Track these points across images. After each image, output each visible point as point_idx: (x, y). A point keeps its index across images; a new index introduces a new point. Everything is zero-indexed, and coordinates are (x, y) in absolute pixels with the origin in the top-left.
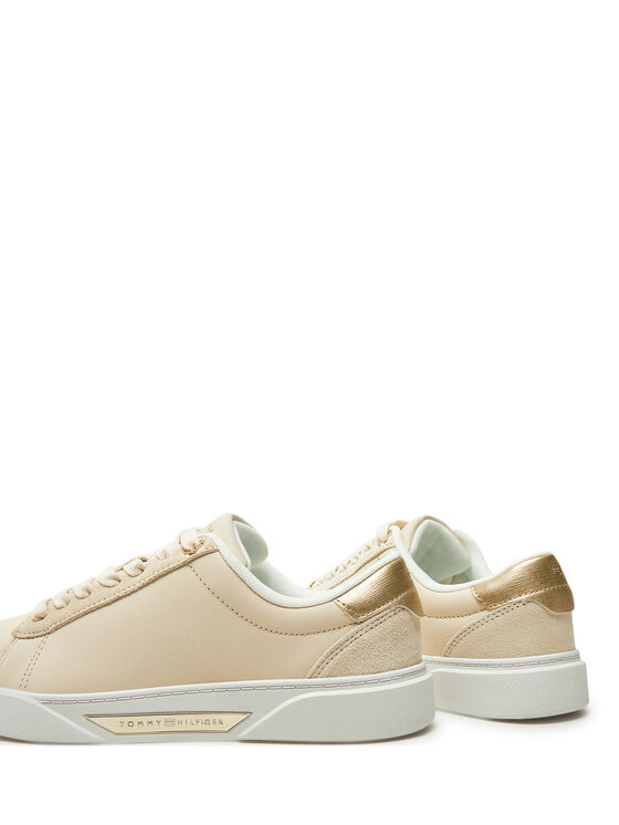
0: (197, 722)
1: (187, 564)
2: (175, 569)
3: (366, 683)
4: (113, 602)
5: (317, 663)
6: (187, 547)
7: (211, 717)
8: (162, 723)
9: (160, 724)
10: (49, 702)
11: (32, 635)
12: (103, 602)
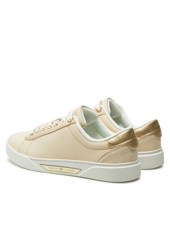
0: (68, 170)
1: (68, 125)
2: (64, 127)
3: (111, 166)
4: (49, 133)
5: (99, 158)
6: (69, 120)
7: (72, 169)
8: (59, 169)
9: (58, 169)
10: (32, 159)
11: (29, 139)
12: (47, 133)
